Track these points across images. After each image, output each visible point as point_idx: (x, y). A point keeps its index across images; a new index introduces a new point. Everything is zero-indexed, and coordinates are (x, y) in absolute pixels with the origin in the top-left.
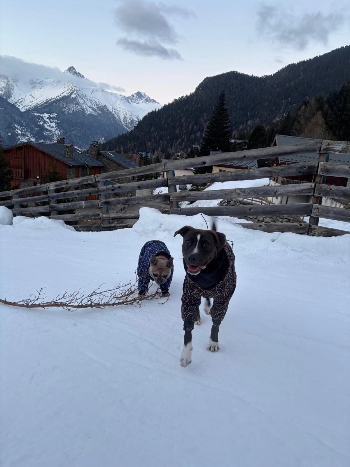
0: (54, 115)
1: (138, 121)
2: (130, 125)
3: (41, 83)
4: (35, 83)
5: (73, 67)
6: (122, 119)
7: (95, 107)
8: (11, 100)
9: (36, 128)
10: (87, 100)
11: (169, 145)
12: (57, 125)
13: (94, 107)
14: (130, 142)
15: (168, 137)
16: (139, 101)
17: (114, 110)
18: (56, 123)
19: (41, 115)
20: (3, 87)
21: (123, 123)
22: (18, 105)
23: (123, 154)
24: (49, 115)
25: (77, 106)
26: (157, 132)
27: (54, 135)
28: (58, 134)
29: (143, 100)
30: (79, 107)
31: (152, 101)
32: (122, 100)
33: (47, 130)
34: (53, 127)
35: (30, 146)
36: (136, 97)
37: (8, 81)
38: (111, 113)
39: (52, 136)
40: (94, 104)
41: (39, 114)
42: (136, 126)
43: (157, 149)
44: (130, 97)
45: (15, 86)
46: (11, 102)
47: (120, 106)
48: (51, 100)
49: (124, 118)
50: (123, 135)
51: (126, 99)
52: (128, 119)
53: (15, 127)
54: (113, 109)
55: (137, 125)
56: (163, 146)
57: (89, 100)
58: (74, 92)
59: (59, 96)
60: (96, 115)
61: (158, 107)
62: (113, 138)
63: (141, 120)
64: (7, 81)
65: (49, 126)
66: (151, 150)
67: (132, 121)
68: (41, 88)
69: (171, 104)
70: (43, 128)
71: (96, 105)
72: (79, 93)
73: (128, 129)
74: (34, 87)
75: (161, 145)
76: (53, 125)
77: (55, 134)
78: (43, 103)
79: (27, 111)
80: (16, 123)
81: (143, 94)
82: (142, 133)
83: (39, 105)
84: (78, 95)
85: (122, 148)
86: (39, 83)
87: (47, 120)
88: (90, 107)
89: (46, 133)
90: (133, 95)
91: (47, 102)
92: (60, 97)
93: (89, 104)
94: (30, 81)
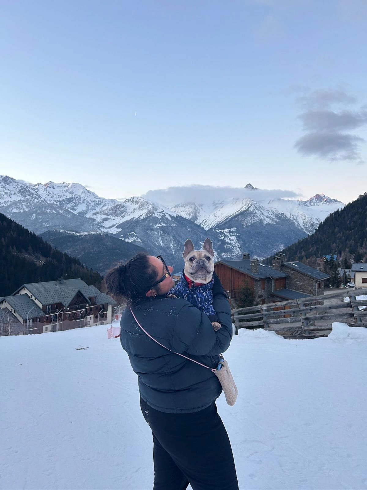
0: (234, 229)
1: (318, 223)
2: (310, 229)
3: (222, 203)
4: (216, 204)
5: (250, 184)
6: (301, 224)
7: (273, 216)
8: (197, 222)
9: (218, 243)
10: (264, 211)
11: (359, 244)
12: (236, 238)
13: (271, 216)
14: (312, 246)
15: (356, 236)
16: (318, 204)
17: (292, 217)
18: (235, 236)
19: (222, 231)
20: (192, 212)
21: (302, 227)
22: (203, 225)
23: (306, 259)
24: (229, 230)
25: (254, 218)
26: (342, 233)
27: (234, 248)
28: (237, 246)
29: (323, 201)
30: (256, 219)
31: (333, 201)
32: (300, 205)
33: (228, 243)
34: (233, 240)
35: (222, 265)
36: (315, 200)
37: (196, 206)
38: (289, 220)
39: (232, 248)
40: (271, 213)
41: (221, 230)
42: (317, 229)
43: (344, 251)
44: (308, 201)
45: (201, 210)
46: (197, 224)
47: (298, 211)
48: (230, 216)
49: (303, 222)
50: (303, 240)
51: (304, 204)
52: (308, 223)
53: (201, 244)
54: (291, 215)
55: (319, 227)
56: (350, 246)
57: (266, 211)
58: (251, 205)
59: (237, 212)
60: (273, 224)
61: (340, 207)
62: (293, 244)
63: (323, 222)
64: (194, 206)
65: (230, 239)
66: (336, 252)
67: (312, 225)
68: (222, 207)
69: (356, 201)
70: (224, 242)
71: (274, 214)
72: (256, 205)
73: (309, 233)
74: (216, 208)
75: (349, 245)
76: (233, 238)
77: (235, 246)
78: (224, 220)
79: (211, 229)
80: (201, 240)
81: (322, 196)
82: (324, 235)
83: (220, 223)
84: (256, 207)
85: (303, 253)
86: (221, 203)
87: (228, 234)
88: (267, 217)
89: (227, 247)
90: (311, 199)
91: (228, 218)
92: (239, 212)
93: (266, 214)
94: (213, 204)
